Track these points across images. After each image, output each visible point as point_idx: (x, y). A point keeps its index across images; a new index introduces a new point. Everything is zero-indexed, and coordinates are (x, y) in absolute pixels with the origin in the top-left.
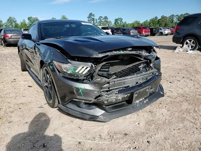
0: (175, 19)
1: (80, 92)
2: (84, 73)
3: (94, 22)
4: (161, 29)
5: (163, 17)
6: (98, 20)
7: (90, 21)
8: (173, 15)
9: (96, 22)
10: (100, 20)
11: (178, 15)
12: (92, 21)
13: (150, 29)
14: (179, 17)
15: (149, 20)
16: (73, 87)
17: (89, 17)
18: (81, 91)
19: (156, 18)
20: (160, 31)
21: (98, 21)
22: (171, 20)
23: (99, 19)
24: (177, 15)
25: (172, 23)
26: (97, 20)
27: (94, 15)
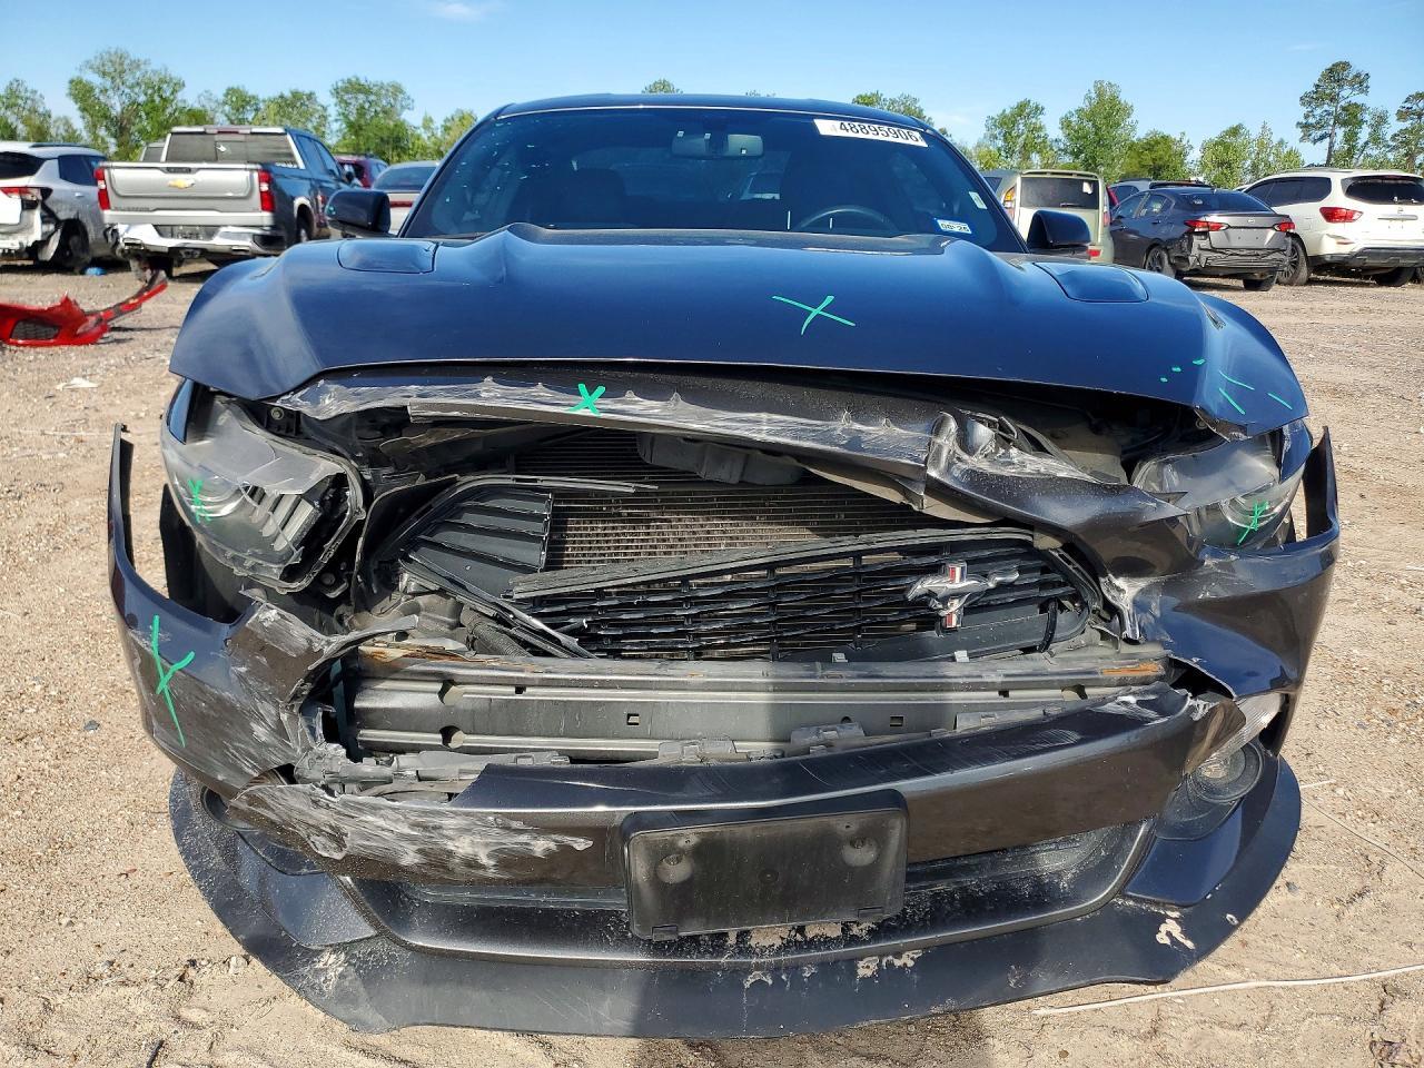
3: (1351, 137)
6: (1392, 118)
7: (1319, 125)
9: (1376, 139)
10: (1408, 124)
12: (1340, 132)
17: (1314, 98)
18: (163, 684)
21: (1394, 126)
23: (1402, 115)
26: (1381, 119)
27: (1361, 83)
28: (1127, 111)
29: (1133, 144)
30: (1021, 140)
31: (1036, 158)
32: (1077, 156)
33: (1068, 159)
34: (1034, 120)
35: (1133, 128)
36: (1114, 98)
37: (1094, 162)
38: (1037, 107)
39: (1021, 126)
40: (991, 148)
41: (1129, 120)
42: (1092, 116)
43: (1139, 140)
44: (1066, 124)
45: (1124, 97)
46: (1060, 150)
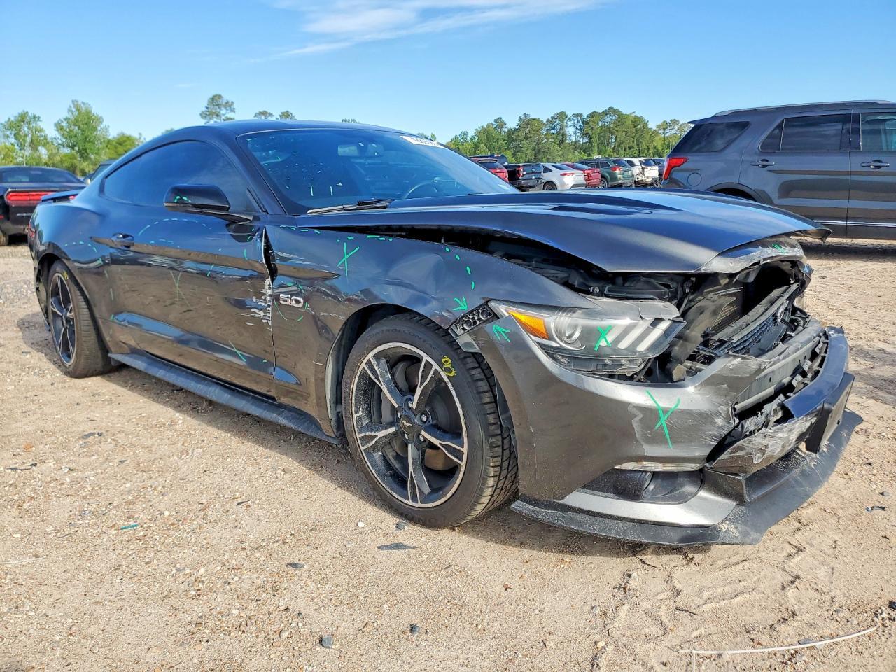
0: (570, 130)
1: (661, 427)
2: (642, 347)
4: (547, 170)
5: (527, 123)
8: (562, 116)
11: (580, 115)
13: (506, 167)
14: (585, 123)
15: (471, 133)
16: (629, 409)
18: (663, 421)
19: (500, 123)
20: (546, 177)
22: (558, 133)
24: (577, 115)
25: (559, 145)
27: (230, 106)
28: (100, 120)
29: (109, 141)
30: (28, 139)
31: (42, 150)
32: (72, 148)
33: (67, 151)
34: (34, 125)
35: (107, 131)
36: (88, 113)
37: (86, 152)
38: (35, 117)
39: (26, 129)
40: (7, 144)
41: (102, 126)
42: (76, 123)
43: (114, 138)
44: (59, 127)
45: (96, 111)
46: (59, 144)
